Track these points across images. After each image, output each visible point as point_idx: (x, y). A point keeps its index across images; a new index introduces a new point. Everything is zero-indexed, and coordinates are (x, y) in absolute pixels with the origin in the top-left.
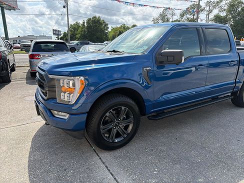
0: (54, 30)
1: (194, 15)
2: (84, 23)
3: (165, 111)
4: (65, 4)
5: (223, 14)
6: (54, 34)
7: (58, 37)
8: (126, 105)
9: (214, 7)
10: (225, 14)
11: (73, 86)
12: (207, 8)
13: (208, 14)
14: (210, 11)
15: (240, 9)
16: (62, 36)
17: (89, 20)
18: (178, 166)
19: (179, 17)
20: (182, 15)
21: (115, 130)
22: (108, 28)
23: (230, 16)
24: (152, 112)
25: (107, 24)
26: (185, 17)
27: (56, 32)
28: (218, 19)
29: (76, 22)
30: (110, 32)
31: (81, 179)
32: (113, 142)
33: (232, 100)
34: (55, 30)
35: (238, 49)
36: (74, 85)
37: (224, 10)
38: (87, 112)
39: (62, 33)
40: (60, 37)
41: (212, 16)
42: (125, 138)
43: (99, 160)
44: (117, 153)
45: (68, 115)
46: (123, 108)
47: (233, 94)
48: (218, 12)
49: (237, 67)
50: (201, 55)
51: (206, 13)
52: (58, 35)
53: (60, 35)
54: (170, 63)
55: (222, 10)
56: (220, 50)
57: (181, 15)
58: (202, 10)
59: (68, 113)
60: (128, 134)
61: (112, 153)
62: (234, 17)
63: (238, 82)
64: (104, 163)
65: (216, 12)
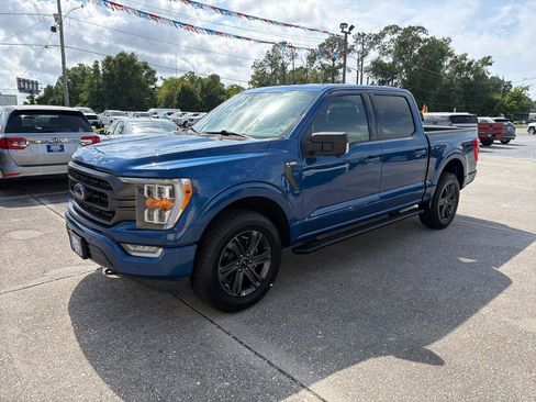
0: (19, 80)
1: (334, 60)
2: (96, 66)
3: (319, 238)
4: (54, 23)
5: (388, 60)
6: (21, 90)
7: (32, 97)
8: (259, 228)
9: (371, 45)
10: (391, 60)
11: (171, 196)
12: (359, 47)
13: (361, 60)
14: (364, 54)
15: (416, 52)
16: (42, 93)
17: (109, 59)
18: (353, 324)
19: (305, 61)
20: (312, 59)
21: (242, 274)
22: (156, 80)
23: (401, 64)
24: (299, 240)
25: (154, 72)
26: (316, 62)
27: (25, 86)
28: (379, 69)
29: (80, 65)
30: (160, 88)
31: (197, 360)
32: (239, 296)
33: (421, 215)
34: (24, 81)
35: (426, 129)
36: (172, 193)
37: (390, 52)
38: (196, 243)
39: (42, 87)
40: (36, 97)
41: (367, 62)
42: (257, 288)
43: (218, 330)
44: (247, 315)
45: (161, 250)
46: (255, 233)
47: (423, 205)
48: (378, 55)
49: (425, 160)
50: (370, 140)
51: (356, 56)
52: (31, 92)
53: (38, 92)
54: (327, 153)
55: (384, 52)
56: (386, 131)
57: (308, 58)
58: (349, 51)
59: (161, 247)
60: (262, 281)
61: (237, 316)
62: (407, 66)
63: (430, 186)
64: (228, 333)
65: (373, 54)
